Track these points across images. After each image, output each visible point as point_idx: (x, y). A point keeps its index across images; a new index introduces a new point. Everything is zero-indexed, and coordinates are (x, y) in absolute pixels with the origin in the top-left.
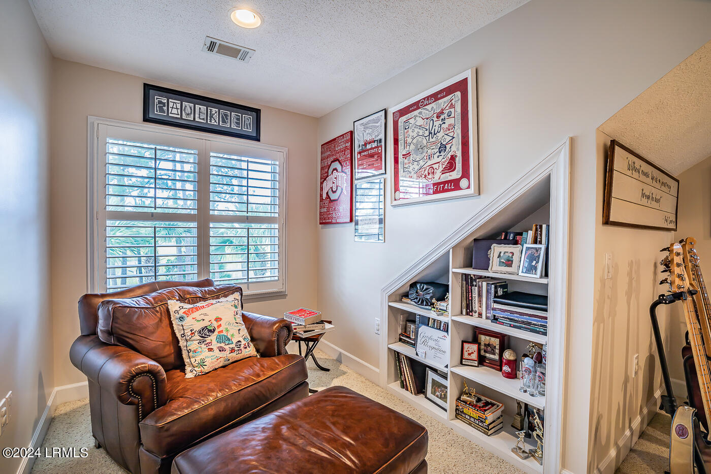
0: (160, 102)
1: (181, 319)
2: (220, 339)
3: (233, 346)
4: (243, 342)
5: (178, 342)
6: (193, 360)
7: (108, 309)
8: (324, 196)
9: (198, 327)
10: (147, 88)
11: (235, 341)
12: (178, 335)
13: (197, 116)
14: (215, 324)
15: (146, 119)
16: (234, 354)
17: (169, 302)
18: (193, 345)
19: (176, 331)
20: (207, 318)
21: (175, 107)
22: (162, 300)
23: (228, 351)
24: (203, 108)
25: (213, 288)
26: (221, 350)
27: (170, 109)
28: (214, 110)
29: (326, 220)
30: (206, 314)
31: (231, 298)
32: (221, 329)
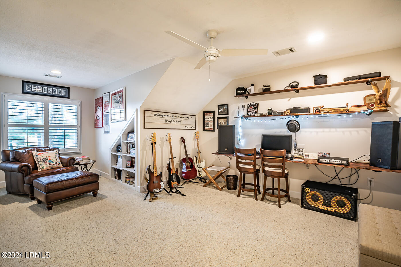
0: (28, 87)
1: (37, 156)
2: (49, 161)
3: (54, 163)
4: (58, 163)
5: (36, 162)
6: (40, 167)
7: (13, 152)
8: (96, 118)
9: (42, 158)
10: (24, 82)
11: (55, 162)
12: (36, 160)
13: (43, 91)
14: (48, 157)
15: (23, 92)
16: (54, 166)
17: (33, 151)
18: (41, 163)
19: (35, 159)
20: (45, 156)
21: (34, 88)
22: (31, 151)
23: (52, 165)
24: (46, 88)
25: (49, 149)
26: (50, 164)
27: (33, 89)
28: (50, 88)
29: (96, 126)
30: (45, 155)
31: (55, 151)
32: (50, 159)
